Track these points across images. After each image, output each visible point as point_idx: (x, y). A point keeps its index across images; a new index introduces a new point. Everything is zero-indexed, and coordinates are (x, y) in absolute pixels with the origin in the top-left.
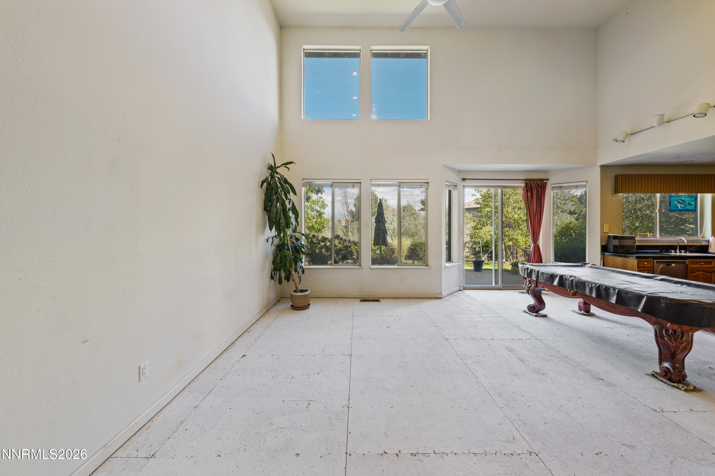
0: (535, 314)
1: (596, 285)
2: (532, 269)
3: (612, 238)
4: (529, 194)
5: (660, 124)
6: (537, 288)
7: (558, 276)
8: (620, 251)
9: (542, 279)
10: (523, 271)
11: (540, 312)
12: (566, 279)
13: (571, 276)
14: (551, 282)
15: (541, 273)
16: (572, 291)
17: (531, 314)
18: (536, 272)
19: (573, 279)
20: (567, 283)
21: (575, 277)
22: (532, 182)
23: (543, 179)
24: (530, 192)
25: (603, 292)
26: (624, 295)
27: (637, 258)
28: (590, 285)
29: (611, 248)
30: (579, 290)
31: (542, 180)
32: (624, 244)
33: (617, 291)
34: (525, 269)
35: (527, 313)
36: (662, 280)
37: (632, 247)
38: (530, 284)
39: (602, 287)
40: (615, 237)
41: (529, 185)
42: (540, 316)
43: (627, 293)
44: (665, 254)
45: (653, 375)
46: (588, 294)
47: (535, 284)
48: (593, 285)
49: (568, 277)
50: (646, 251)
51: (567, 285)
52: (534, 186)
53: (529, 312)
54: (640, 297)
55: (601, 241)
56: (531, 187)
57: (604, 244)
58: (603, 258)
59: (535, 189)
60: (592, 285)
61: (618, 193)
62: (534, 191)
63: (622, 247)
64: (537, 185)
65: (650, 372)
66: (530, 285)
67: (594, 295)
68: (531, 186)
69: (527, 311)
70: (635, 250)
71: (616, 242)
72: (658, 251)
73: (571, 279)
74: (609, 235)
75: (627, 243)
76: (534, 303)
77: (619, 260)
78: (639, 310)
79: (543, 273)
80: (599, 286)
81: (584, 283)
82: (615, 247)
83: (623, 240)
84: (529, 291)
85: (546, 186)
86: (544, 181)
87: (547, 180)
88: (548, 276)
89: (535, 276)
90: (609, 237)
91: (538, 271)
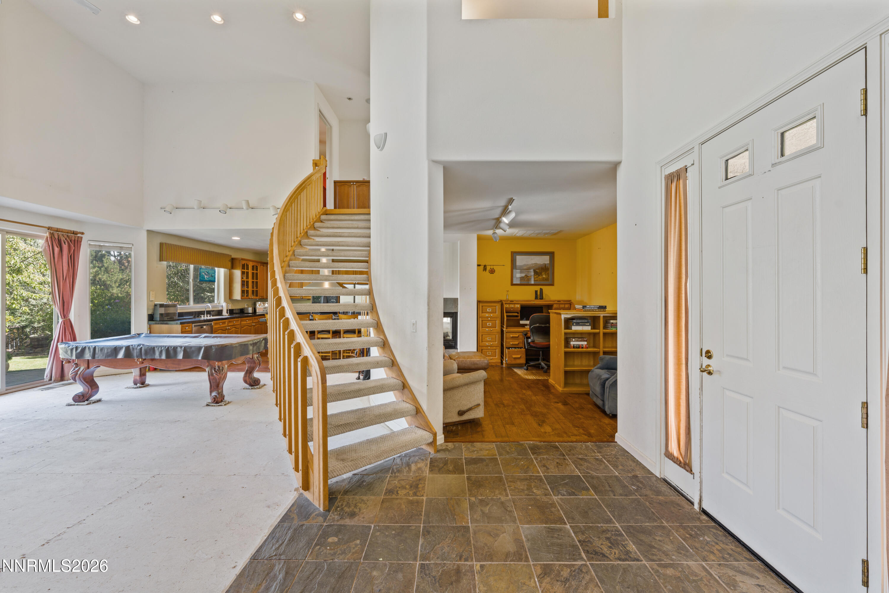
0: (86, 402)
1: (165, 347)
2: (85, 347)
3: (158, 306)
4: (57, 250)
5: (198, 209)
6: (88, 370)
7: (124, 348)
8: (166, 318)
9: (101, 355)
10: (69, 352)
11: (91, 399)
12: (133, 349)
13: (139, 345)
14: (114, 356)
15: (99, 349)
16: (140, 360)
17: (80, 405)
18: (92, 350)
19: (142, 347)
20: (135, 353)
21: (143, 345)
22: (60, 233)
23: (77, 232)
24: (57, 247)
25: (172, 352)
26: (188, 350)
27: (181, 323)
28: (160, 349)
29: (157, 317)
30: (148, 356)
31: (74, 233)
32: (169, 312)
33: (183, 348)
34: (72, 350)
35: (74, 405)
36: (205, 337)
37: (174, 314)
38: (77, 367)
39: (171, 348)
40: (162, 306)
41: (56, 237)
42: (93, 403)
43: (191, 347)
44: (197, 319)
45: (208, 405)
46: (158, 358)
47: (86, 366)
48: (163, 348)
49: (136, 346)
50: (184, 317)
51: (135, 354)
52: (64, 239)
53: (76, 403)
54: (200, 348)
55: (148, 309)
56: (59, 241)
57: (150, 313)
58: (150, 328)
59: (66, 243)
60: (161, 348)
61: (163, 261)
62: (65, 247)
63: (167, 314)
64: (67, 239)
65: (205, 403)
66: (77, 369)
67: (164, 357)
68: (59, 239)
69: (73, 403)
70: (177, 317)
71: (162, 311)
72: (192, 317)
73: (139, 348)
74: (156, 303)
75: (171, 310)
76: (84, 390)
77: (164, 327)
78: (200, 358)
79: (102, 349)
80: (168, 348)
81: (154, 348)
82: (161, 315)
83: (168, 308)
84: (75, 377)
85: (81, 242)
86: (78, 235)
87: (83, 233)
88: (109, 350)
89: (90, 355)
90: (156, 305)
91: (95, 349)
